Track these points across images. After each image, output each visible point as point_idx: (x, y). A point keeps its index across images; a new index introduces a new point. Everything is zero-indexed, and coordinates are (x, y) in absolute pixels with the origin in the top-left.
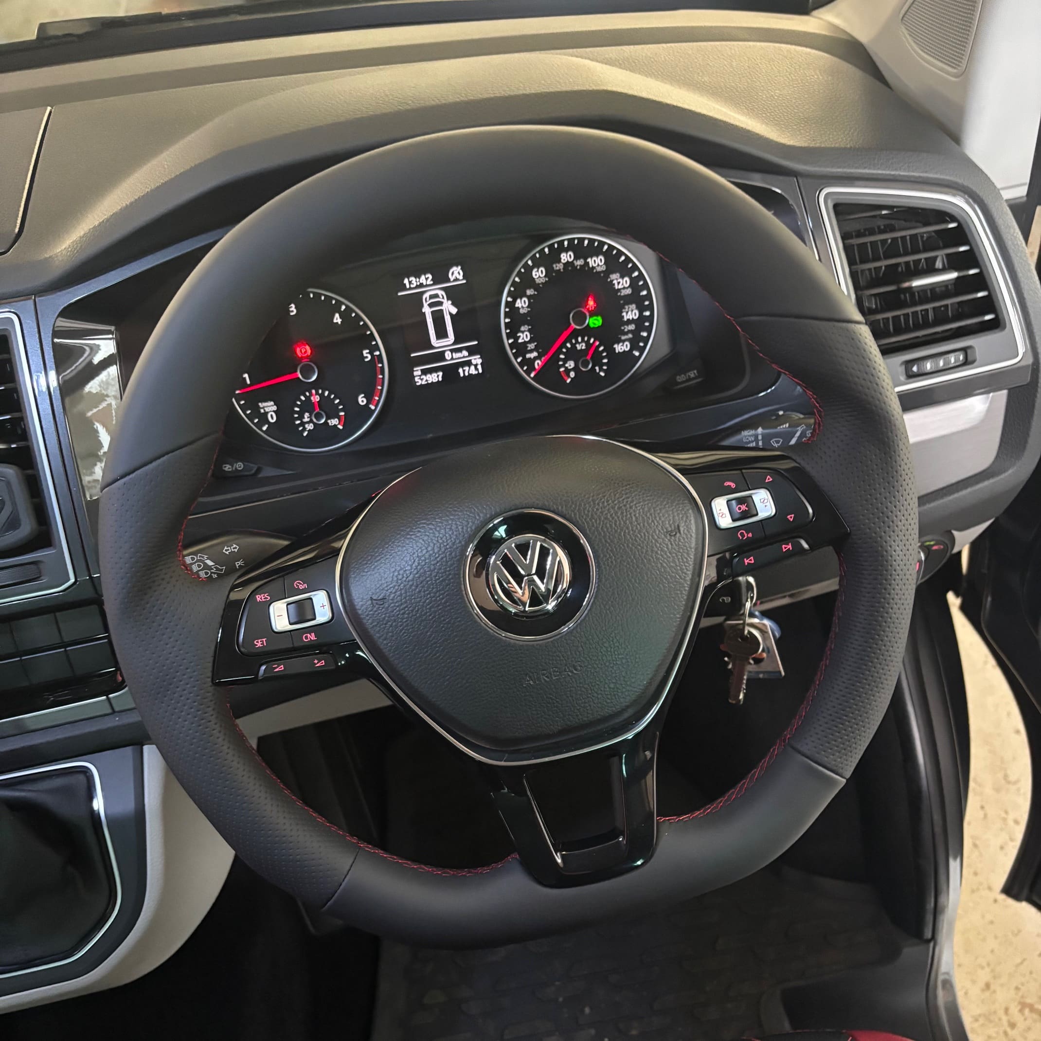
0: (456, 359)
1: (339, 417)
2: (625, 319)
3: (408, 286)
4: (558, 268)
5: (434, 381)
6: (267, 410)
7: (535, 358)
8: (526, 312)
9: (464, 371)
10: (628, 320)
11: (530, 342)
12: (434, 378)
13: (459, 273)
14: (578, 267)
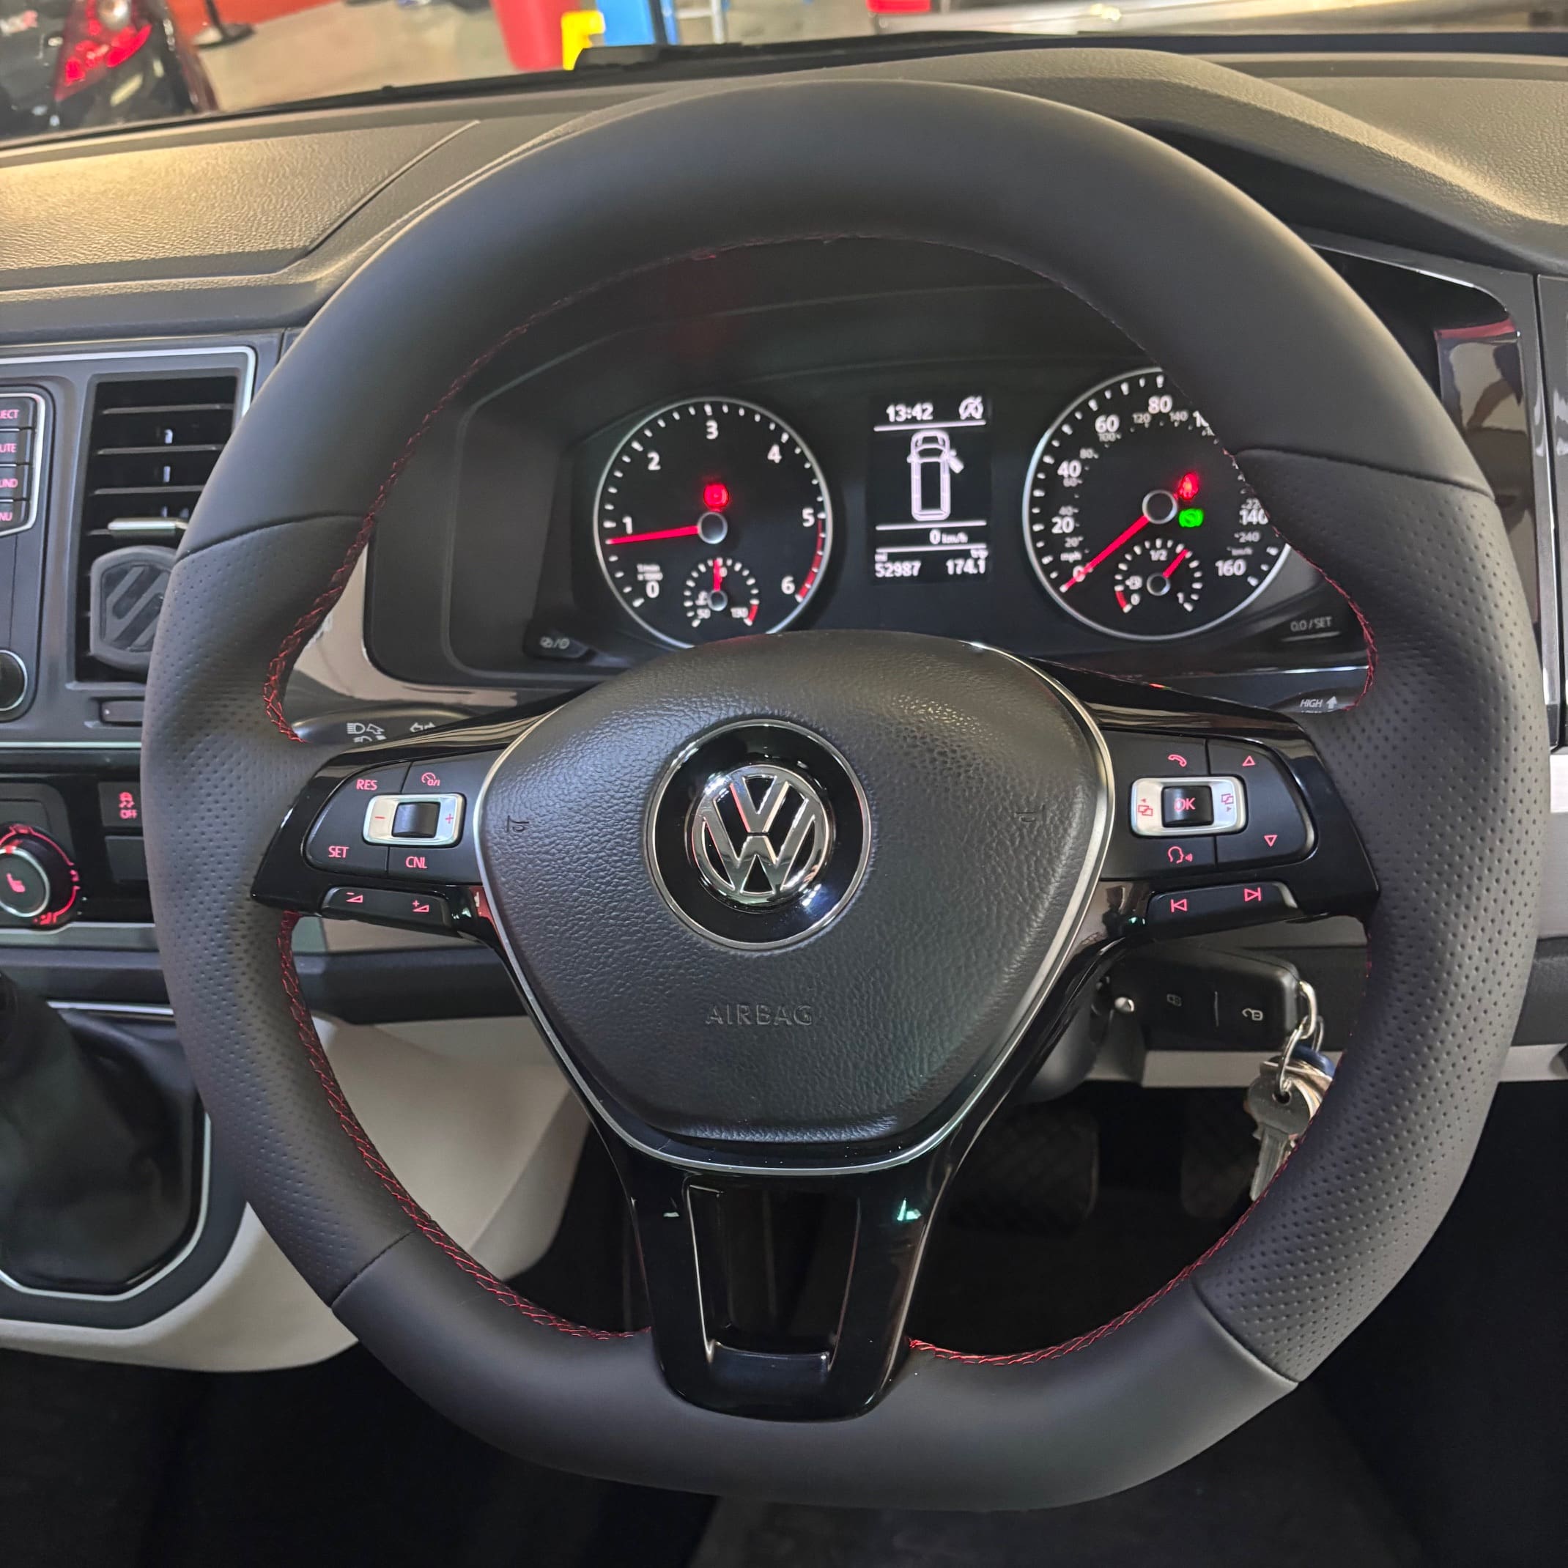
0: (946, 544)
1: (749, 607)
2: (1244, 522)
3: (892, 418)
4: (1140, 421)
5: (905, 575)
6: (648, 577)
7: (1076, 563)
8: (1074, 485)
9: (955, 566)
10: (1250, 524)
11: (1072, 534)
12: (908, 569)
13: (976, 408)
14: (1176, 424)
